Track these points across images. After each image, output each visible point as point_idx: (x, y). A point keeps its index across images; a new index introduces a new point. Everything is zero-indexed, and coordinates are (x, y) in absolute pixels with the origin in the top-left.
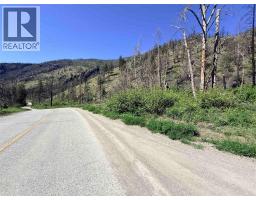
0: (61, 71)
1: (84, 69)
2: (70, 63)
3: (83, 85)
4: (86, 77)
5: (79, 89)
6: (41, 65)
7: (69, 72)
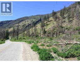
0: (23, 22)
1: (34, 20)
2: (27, 18)
3: (34, 28)
4: (35, 24)
5: (32, 30)
6: (15, 21)
7: (27, 22)
